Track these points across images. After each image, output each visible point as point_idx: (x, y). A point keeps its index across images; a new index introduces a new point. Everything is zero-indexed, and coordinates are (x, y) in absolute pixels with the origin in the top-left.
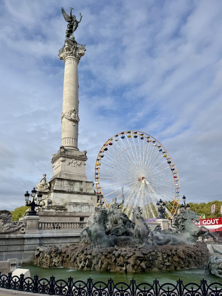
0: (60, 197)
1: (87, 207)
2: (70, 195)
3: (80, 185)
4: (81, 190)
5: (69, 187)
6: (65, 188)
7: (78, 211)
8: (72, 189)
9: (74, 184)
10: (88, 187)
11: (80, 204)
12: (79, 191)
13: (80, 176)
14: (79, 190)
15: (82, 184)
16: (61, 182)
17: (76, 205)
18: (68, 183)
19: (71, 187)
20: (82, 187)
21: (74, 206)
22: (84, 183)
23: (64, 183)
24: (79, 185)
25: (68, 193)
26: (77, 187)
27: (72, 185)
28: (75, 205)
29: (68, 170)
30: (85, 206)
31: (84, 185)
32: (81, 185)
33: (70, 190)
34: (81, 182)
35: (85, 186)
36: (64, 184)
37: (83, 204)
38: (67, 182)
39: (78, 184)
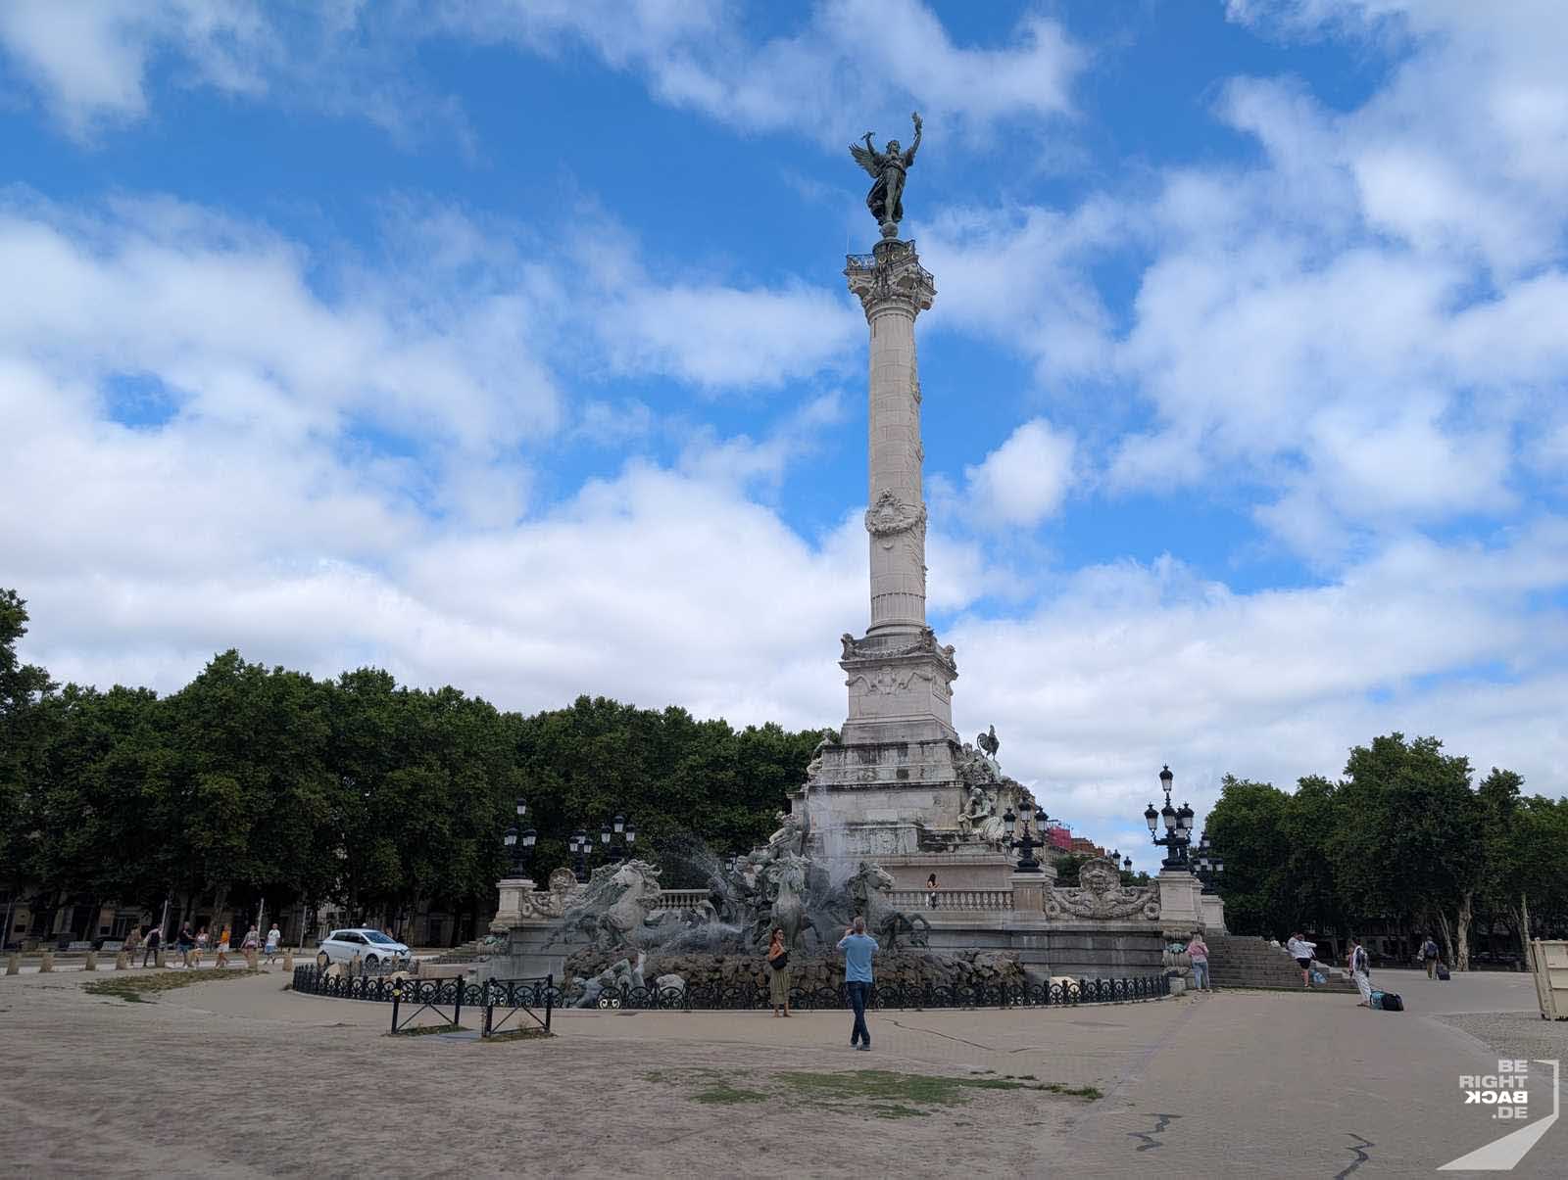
0: (830, 808)
2: (861, 795)
3: (899, 756)
4: (903, 773)
5: (862, 769)
6: (848, 775)
8: (871, 774)
9: (880, 756)
10: (930, 759)
11: (864, 827)
13: (910, 725)
14: (895, 776)
15: (906, 755)
16: (836, 757)
17: (851, 830)
19: (866, 770)
20: (908, 762)
22: (914, 749)
24: (897, 760)
25: (852, 789)
26: (887, 769)
27: (874, 761)
29: (869, 711)
30: (880, 834)
31: (914, 755)
33: (866, 780)
34: (902, 747)
35: (918, 758)
37: (874, 827)
38: (856, 754)
39: (894, 753)
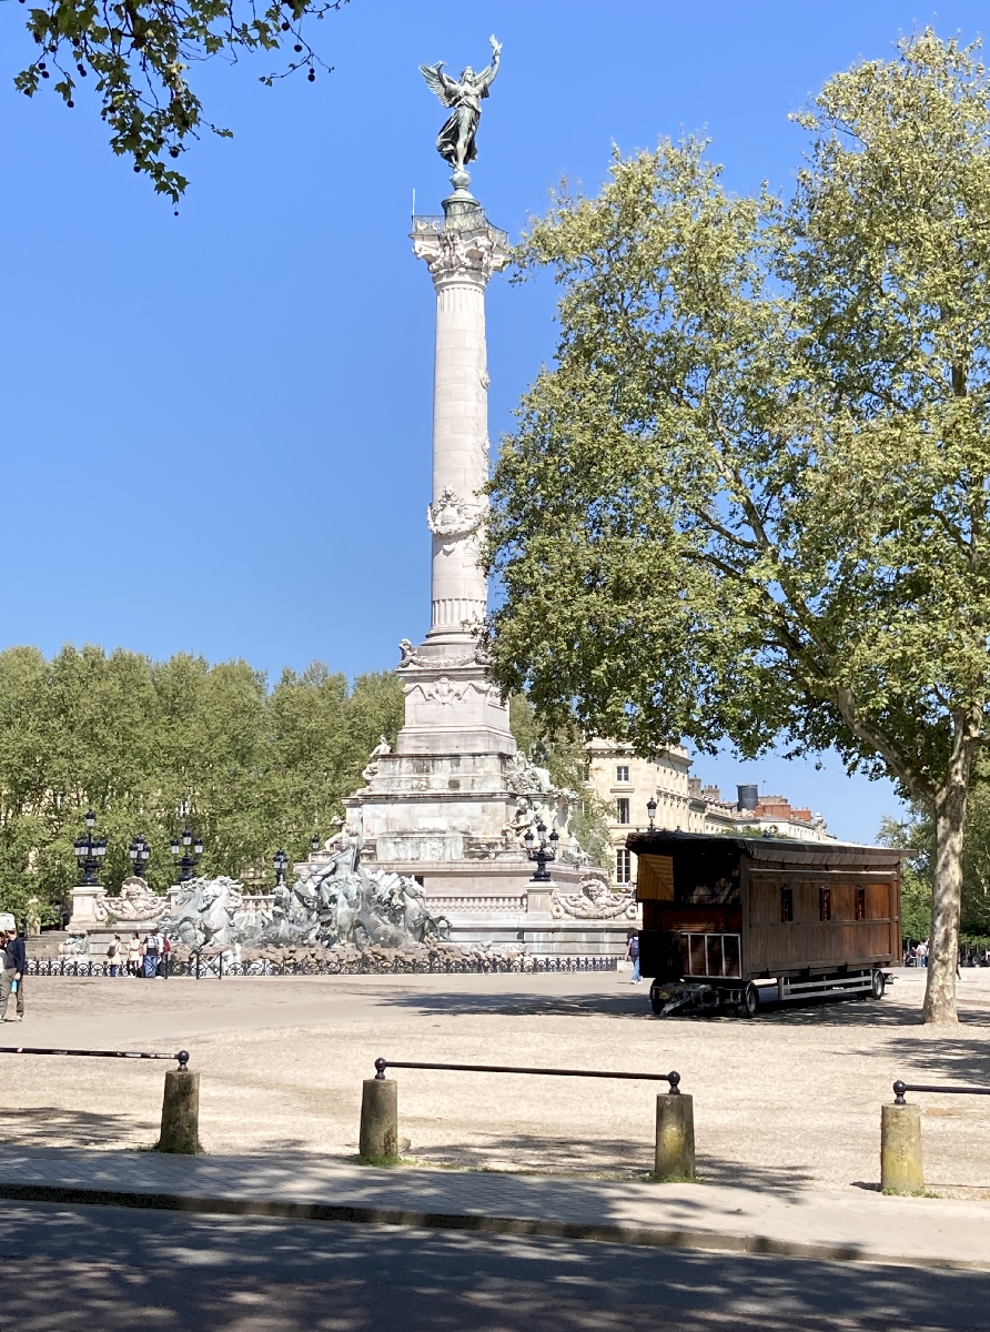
0: (384, 817)
1: (436, 844)
2: (415, 804)
3: (452, 767)
5: (416, 779)
6: (403, 785)
7: (410, 856)
8: (425, 784)
9: (433, 767)
10: (481, 770)
11: (416, 835)
12: (447, 791)
13: (464, 735)
14: (447, 786)
15: (458, 765)
16: (391, 766)
18: (414, 765)
19: (420, 779)
20: (460, 773)
21: (395, 843)
22: (466, 762)
23: (400, 767)
24: (450, 770)
25: (405, 799)
27: (428, 771)
28: (398, 840)
31: (466, 766)
32: (455, 768)
33: (419, 790)
34: (456, 757)
35: (470, 769)
36: (403, 770)
37: (424, 835)
38: (410, 765)
39: (446, 763)
